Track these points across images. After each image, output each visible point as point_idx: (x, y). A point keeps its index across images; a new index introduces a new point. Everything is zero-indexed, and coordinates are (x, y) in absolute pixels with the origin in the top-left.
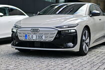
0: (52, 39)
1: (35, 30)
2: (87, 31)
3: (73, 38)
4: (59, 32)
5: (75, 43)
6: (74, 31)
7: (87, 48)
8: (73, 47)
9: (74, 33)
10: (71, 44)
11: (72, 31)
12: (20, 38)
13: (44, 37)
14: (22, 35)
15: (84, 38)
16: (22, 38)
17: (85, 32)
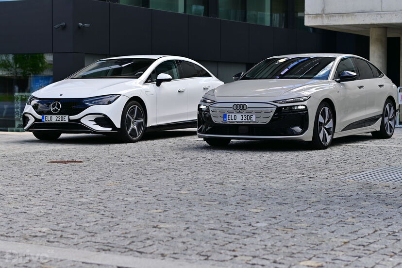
0: (268, 120)
1: (240, 107)
2: (327, 109)
3: (301, 118)
4: (279, 109)
5: (305, 127)
6: (304, 107)
7: (329, 138)
8: (302, 133)
9: (302, 110)
10: (298, 129)
11: (300, 107)
12: (214, 119)
13: (254, 118)
14: (218, 114)
15: (321, 119)
16: (218, 120)
17: (324, 110)
